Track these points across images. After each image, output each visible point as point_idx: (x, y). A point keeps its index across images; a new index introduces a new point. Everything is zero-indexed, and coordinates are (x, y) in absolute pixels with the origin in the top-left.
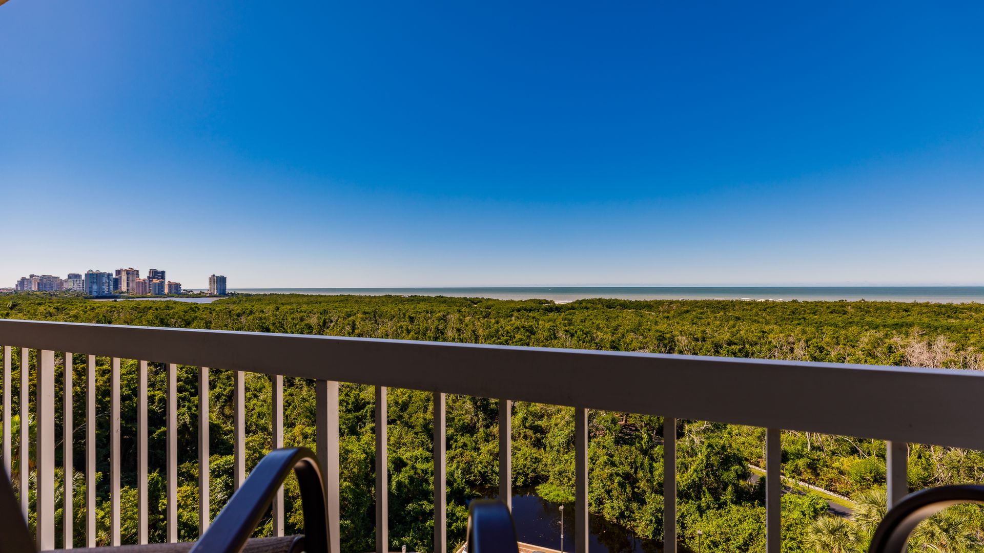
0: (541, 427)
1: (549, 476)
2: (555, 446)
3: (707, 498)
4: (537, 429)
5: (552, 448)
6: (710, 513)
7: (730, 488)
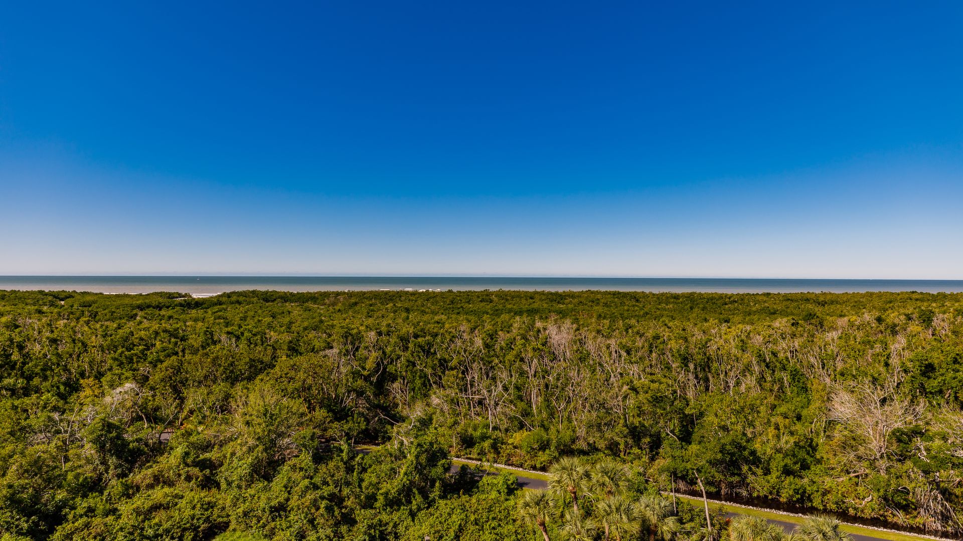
0: (210, 460)
1: (230, 522)
2: (233, 481)
3: (417, 500)
4: (203, 465)
5: (229, 484)
6: (421, 514)
7: (437, 484)
